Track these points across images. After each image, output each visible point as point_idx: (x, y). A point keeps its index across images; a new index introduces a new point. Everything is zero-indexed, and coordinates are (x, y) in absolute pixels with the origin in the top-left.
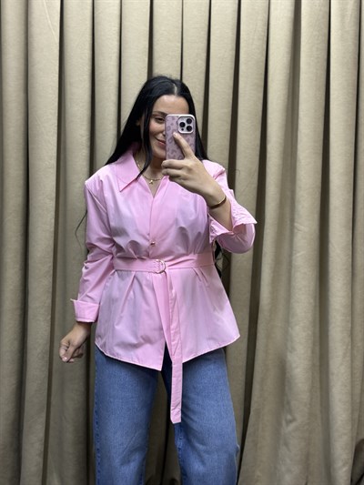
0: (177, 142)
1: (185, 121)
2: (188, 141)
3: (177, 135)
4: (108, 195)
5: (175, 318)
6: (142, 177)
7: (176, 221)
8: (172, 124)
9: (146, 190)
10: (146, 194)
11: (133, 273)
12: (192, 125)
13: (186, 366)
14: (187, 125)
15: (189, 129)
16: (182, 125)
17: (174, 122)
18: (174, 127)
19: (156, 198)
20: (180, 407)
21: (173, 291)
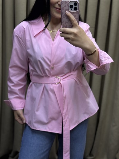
0: (68, 17)
1: (73, 4)
2: (75, 16)
3: (68, 13)
4: (28, 38)
5: (66, 107)
6: (46, 29)
7: (66, 55)
8: (65, 6)
9: (49, 37)
10: (49, 39)
11: (44, 85)
12: (77, 7)
13: (72, 132)
14: (74, 7)
15: (76, 9)
16: (71, 6)
17: (66, 5)
18: (67, 8)
19: (55, 41)
20: (69, 152)
21: (65, 93)
